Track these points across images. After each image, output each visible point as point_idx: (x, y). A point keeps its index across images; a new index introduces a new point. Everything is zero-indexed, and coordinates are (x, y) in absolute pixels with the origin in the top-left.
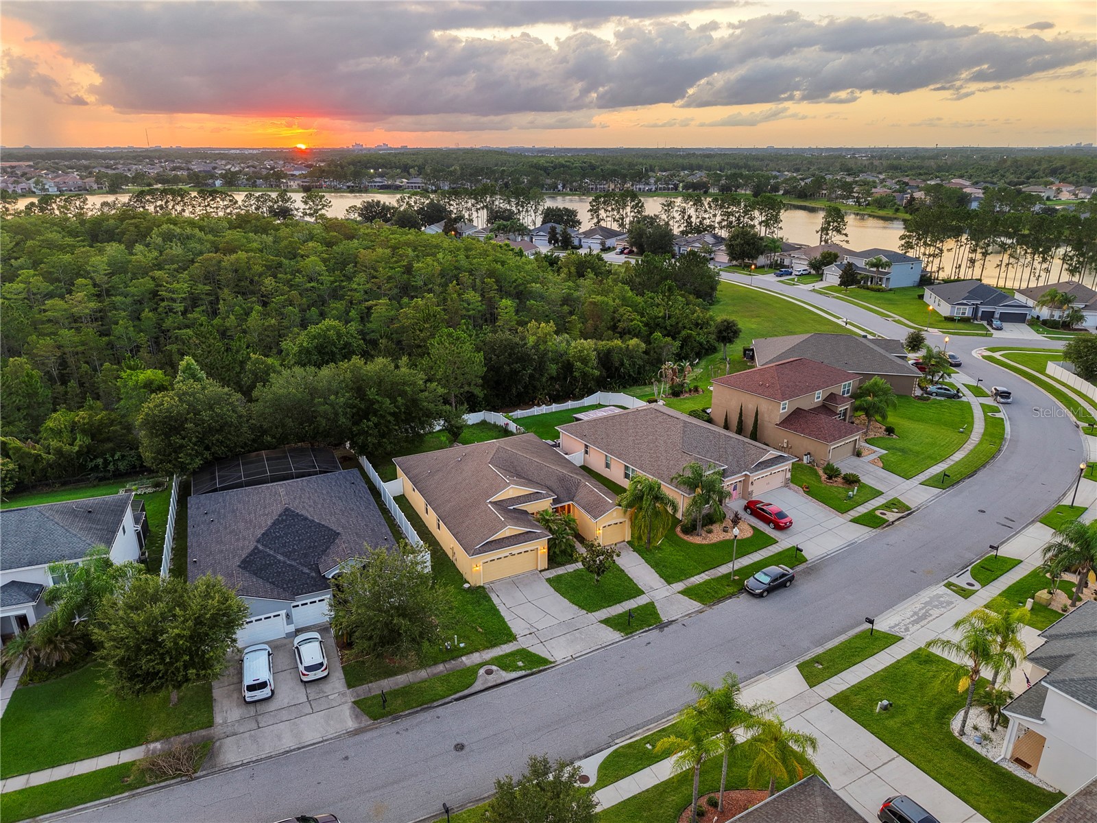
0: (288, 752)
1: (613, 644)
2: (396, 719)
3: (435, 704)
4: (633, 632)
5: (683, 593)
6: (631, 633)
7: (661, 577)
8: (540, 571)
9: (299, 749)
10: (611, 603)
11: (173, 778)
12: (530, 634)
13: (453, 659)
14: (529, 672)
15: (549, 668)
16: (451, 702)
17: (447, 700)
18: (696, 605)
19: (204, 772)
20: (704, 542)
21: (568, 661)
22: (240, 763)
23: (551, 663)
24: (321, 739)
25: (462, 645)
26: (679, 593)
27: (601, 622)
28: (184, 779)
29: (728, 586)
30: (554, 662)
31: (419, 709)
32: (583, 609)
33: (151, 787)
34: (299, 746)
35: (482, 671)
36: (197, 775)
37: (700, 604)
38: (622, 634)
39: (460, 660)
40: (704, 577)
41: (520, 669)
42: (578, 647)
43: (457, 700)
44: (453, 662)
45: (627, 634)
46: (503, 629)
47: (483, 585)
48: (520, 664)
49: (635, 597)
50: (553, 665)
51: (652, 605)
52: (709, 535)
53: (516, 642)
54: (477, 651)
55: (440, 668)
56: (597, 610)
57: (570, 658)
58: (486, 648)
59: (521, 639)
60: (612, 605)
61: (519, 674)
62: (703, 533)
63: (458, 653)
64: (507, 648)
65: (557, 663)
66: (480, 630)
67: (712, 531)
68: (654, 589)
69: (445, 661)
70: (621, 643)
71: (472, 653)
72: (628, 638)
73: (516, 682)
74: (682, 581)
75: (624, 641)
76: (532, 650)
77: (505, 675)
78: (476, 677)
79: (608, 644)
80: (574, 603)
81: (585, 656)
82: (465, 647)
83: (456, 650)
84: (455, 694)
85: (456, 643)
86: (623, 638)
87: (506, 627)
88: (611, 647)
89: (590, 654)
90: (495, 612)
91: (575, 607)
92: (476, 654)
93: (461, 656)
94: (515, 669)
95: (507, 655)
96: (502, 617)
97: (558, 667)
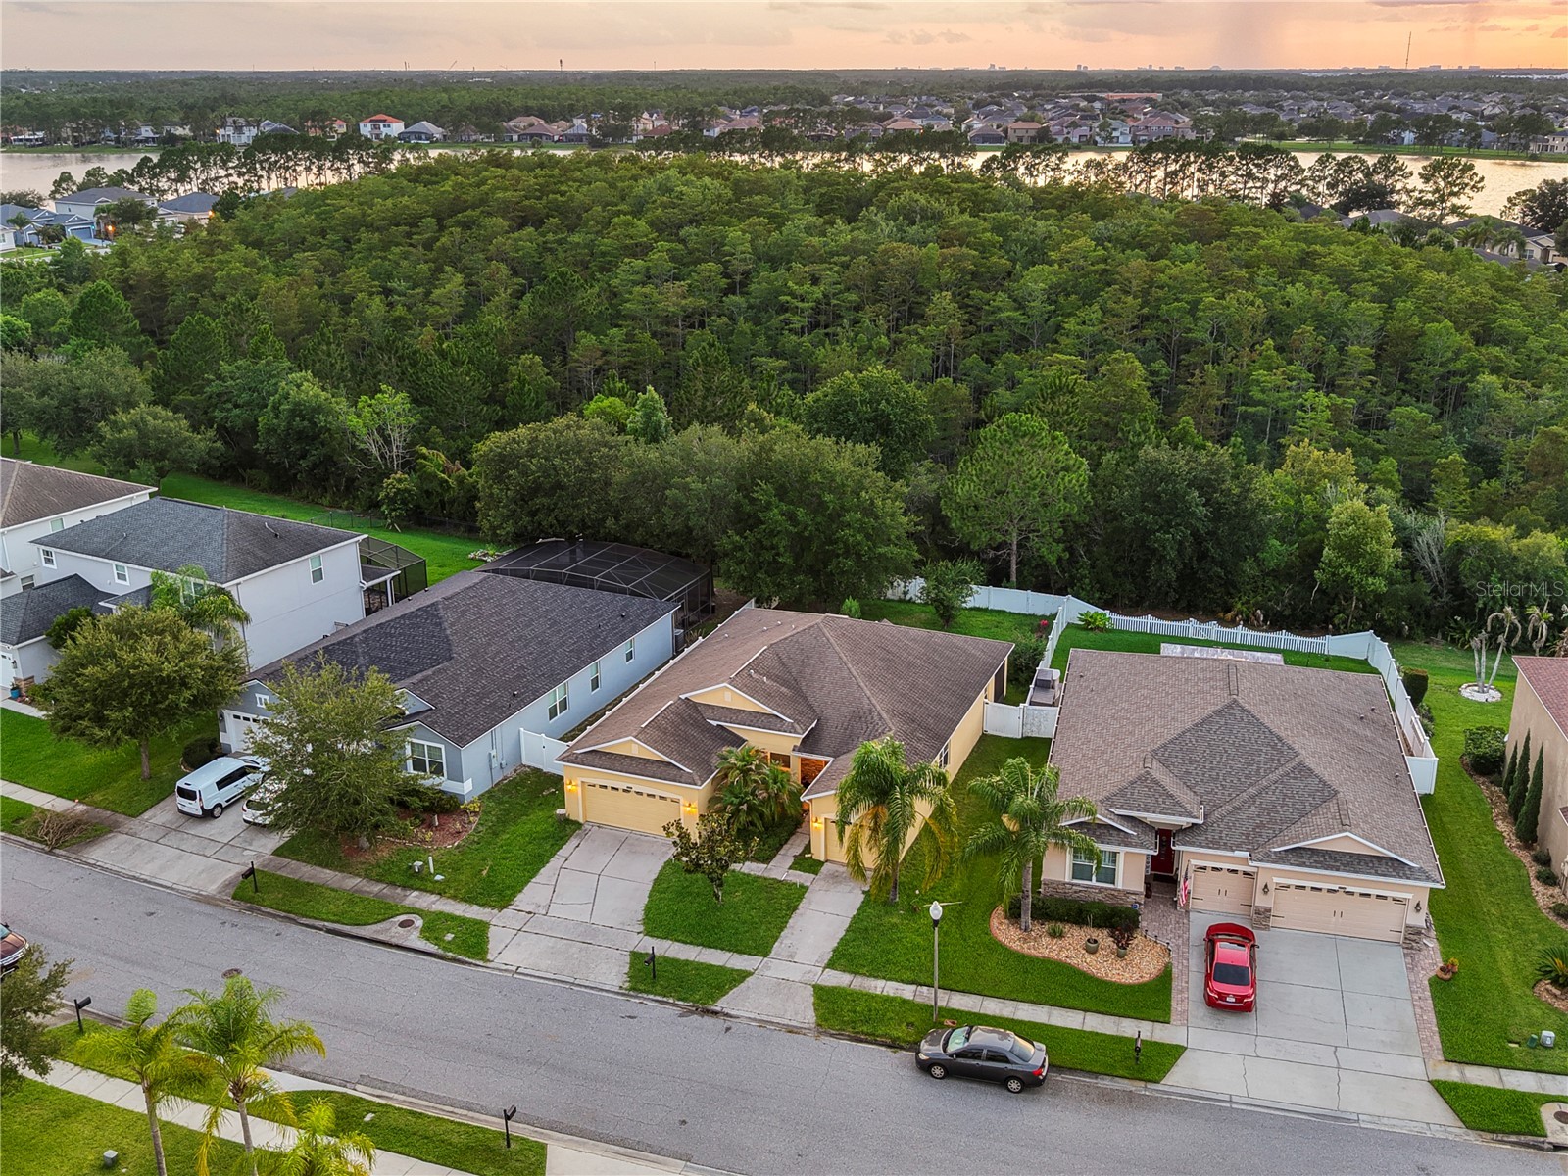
0: (134, 878)
2: (250, 909)
3: (304, 921)
4: (648, 992)
5: (822, 991)
6: (642, 991)
7: (836, 949)
9: (145, 881)
10: (691, 940)
11: (41, 842)
12: (530, 913)
13: (404, 887)
14: (440, 951)
15: (470, 964)
16: (321, 930)
17: (317, 923)
19: (64, 853)
20: (1016, 946)
21: (505, 971)
22: (93, 862)
23: (484, 959)
24: (170, 885)
25: (439, 877)
26: (816, 986)
27: (634, 954)
28: (47, 848)
30: (489, 961)
31: (283, 914)
32: (645, 923)
33: (21, 839)
34: (148, 879)
35: (402, 918)
36: (57, 851)
37: (813, 1021)
38: (626, 985)
39: (408, 892)
40: (908, 992)
41: (438, 940)
42: (547, 963)
44: (399, 890)
45: (633, 989)
46: (508, 887)
47: (581, 821)
48: (449, 937)
49: (740, 952)
50: (481, 963)
51: (742, 976)
52: (1046, 940)
53: (496, 911)
54: (440, 894)
55: (377, 888)
56: (658, 937)
57: (514, 969)
58: (454, 897)
59: (508, 911)
60: (691, 943)
61: (432, 947)
62: (1037, 929)
63: (418, 883)
64: (474, 912)
65: (489, 965)
66: (485, 873)
67: (1061, 936)
68: (791, 959)
69: (392, 884)
70: (604, 993)
71: (432, 893)
72: (623, 994)
73: (410, 954)
74: (855, 973)
75: (610, 995)
76: (492, 932)
77: (414, 939)
78: (384, 920)
79: (587, 984)
80: (648, 909)
81: (532, 979)
82: (437, 881)
83: (423, 879)
84: (333, 922)
85: (432, 871)
86: (617, 989)
87: (517, 888)
88: (583, 989)
89: (542, 981)
90: (537, 862)
91: (641, 915)
92: (434, 897)
93: (416, 889)
94: (436, 938)
95: (453, 918)
96: (535, 873)
97: (480, 969)
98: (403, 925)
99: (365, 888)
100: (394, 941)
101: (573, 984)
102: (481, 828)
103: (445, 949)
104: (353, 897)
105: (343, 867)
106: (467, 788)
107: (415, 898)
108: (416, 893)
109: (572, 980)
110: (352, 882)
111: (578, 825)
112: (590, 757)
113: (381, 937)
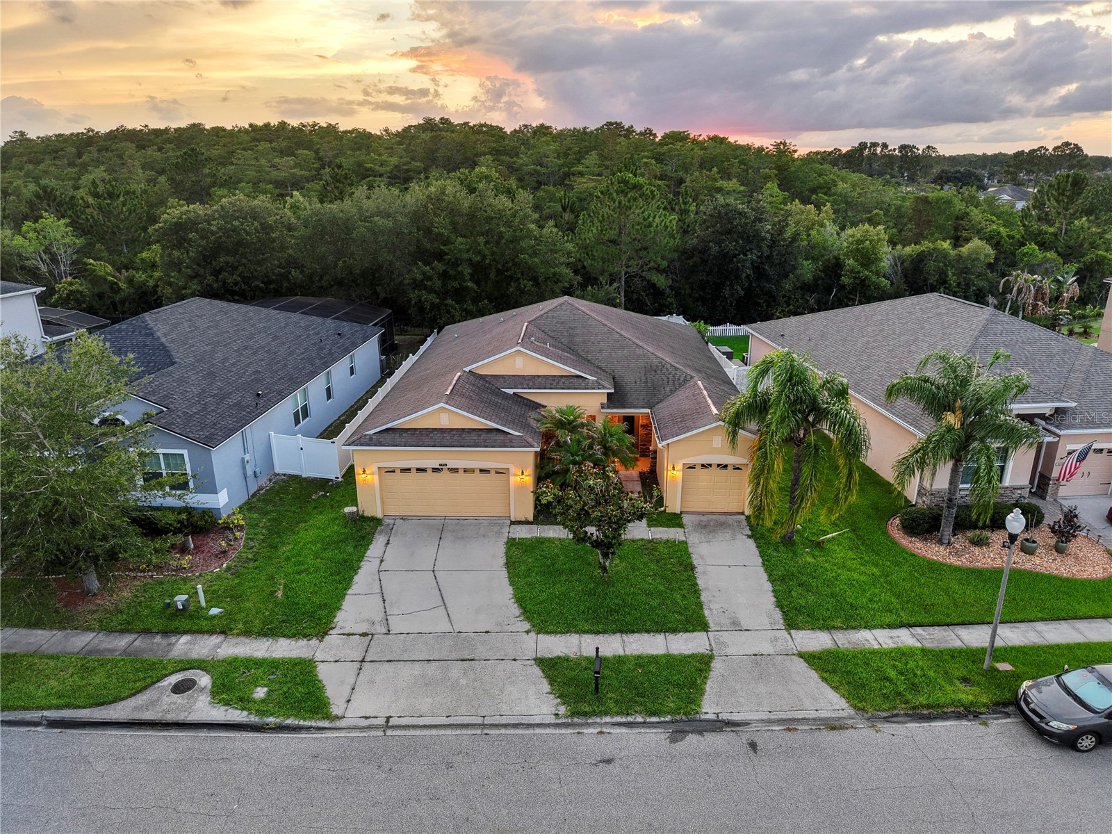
1: (515, 726)
4: (594, 714)
5: (813, 659)
6: (585, 714)
7: (779, 605)
8: (513, 523)
10: (600, 627)
12: (364, 635)
13: (166, 633)
14: (254, 719)
15: (309, 729)
17: (34, 715)
18: (833, 703)
20: (953, 560)
21: (370, 727)
23: (328, 717)
25: (215, 611)
26: (801, 655)
27: (541, 662)
29: (965, 680)
30: (337, 718)
32: (528, 619)
35: (174, 679)
37: (843, 703)
38: (562, 710)
39: (173, 639)
40: (906, 638)
41: (244, 702)
42: (425, 704)
43: (53, 724)
44: (158, 639)
45: (574, 714)
46: (321, 607)
47: (379, 515)
48: (260, 693)
49: (674, 631)
50: (326, 724)
51: (703, 663)
52: (976, 550)
53: (314, 642)
54: (223, 633)
55: (122, 642)
56: (555, 632)
57: (381, 721)
58: (247, 633)
59: (332, 639)
60: (605, 632)
61: (236, 715)
62: (960, 541)
63: (186, 624)
64: (284, 649)
65: (338, 724)
66: (279, 594)
67: (987, 545)
68: (737, 627)
69: (147, 632)
70: (538, 731)
71: (211, 632)
72: (567, 725)
73: (203, 734)
74: (829, 628)
75: (548, 731)
76: (323, 672)
77: (203, 708)
78: (145, 688)
79: (504, 720)
80: (520, 600)
81: (418, 732)
82: (214, 617)
83: (191, 617)
84: (58, 707)
85: (203, 604)
86: (552, 720)
87: (333, 606)
88: (503, 731)
89: (434, 732)
90: (345, 572)
91: (516, 610)
92: (215, 639)
93: (186, 632)
94: (241, 699)
95: (259, 663)
96: (347, 582)
97: (329, 734)
98: (179, 688)
99: (104, 646)
100: (171, 717)
101: (483, 726)
102: (251, 544)
103: (259, 712)
104: (87, 663)
105: (65, 623)
106: (222, 500)
107: (184, 646)
108: (185, 639)
109: (479, 720)
110: (81, 641)
111: (376, 522)
112: (388, 437)
113: (148, 716)
